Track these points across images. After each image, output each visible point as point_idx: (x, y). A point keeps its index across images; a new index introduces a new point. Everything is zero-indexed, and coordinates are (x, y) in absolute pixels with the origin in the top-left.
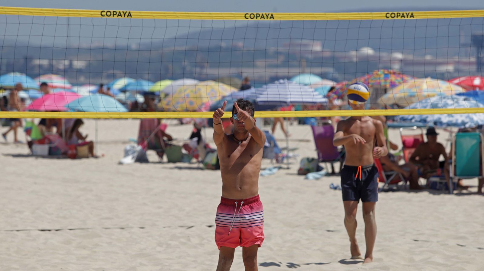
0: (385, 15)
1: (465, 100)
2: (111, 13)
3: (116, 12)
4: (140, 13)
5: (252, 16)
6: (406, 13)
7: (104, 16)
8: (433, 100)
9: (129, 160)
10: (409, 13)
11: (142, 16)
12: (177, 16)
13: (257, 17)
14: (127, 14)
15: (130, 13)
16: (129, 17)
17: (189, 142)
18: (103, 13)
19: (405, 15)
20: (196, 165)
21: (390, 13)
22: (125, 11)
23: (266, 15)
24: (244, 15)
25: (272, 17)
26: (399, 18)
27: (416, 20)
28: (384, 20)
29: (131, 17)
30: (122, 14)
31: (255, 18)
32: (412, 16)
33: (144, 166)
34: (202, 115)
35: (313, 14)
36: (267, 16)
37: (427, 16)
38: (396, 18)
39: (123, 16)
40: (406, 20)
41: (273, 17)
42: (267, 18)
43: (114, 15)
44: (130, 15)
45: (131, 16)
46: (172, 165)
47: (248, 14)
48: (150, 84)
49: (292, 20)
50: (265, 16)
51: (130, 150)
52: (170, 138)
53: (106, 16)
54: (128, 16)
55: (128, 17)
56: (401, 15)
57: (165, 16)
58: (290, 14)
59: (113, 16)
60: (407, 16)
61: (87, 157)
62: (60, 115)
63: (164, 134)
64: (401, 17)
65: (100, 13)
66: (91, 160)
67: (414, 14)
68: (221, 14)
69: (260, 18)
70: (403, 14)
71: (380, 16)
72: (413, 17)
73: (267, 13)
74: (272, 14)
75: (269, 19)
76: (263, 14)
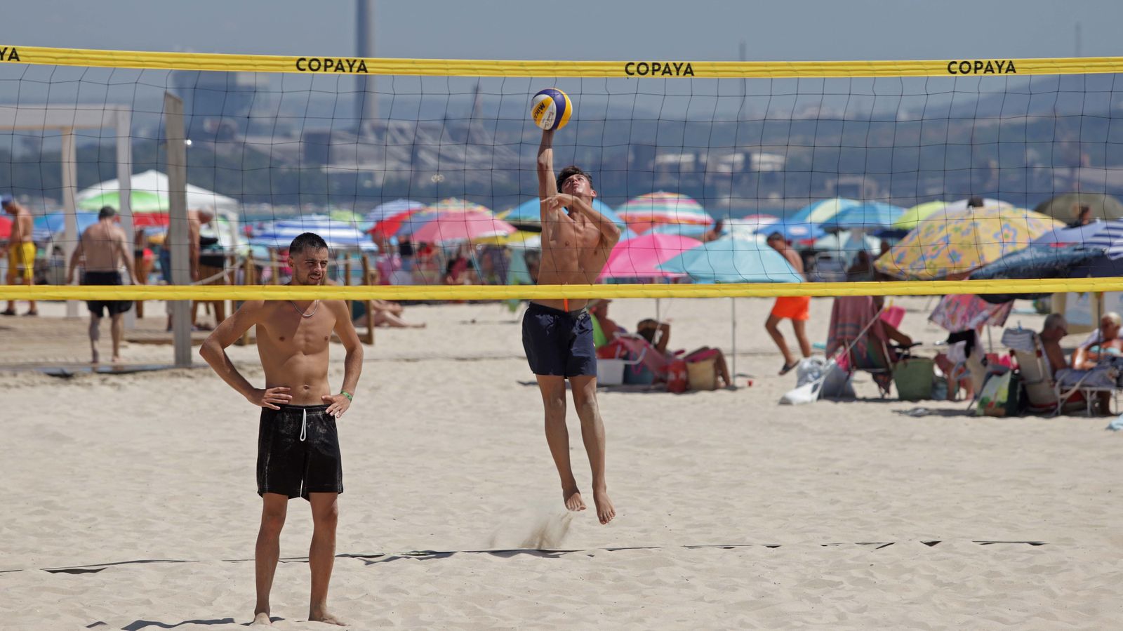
2: (648, 68)
3: (659, 65)
4: (712, 65)
5: (965, 67)
7: (632, 74)
9: (805, 394)
11: (716, 71)
12: (795, 71)
13: (976, 69)
14: (683, 68)
15: (689, 65)
16: (687, 75)
17: (946, 349)
18: (631, 68)
20: (963, 406)
22: (678, 63)
23: (998, 65)
24: (947, 67)
25: (1011, 68)
29: (693, 75)
30: (673, 68)
31: (972, 71)
33: (842, 406)
34: (853, 289)
35: (1108, 61)
36: (1000, 67)
39: (674, 73)
41: (1013, 67)
42: (1000, 72)
43: (654, 70)
44: (689, 71)
45: (691, 72)
46: (907, 406)
47: (955, 63)
48: (895, 211)
50: (995, 66)
51: (811, 371)
52: (906, 343)
53: (636, 73)
54: (686, 72)
55: (684, 75)
57: (769, 71)
58: (1052, 62)
59: (653, 74)
61: (715, 387)
62: (537, 292)
63: (891, 332)
65: (624, 68)
66: (722, 395)
68: (895, 64)
69: (983, 70)
73: (1000, 61)
74: (1011, 62)
75: (1003, 73)
76: (989, 62)
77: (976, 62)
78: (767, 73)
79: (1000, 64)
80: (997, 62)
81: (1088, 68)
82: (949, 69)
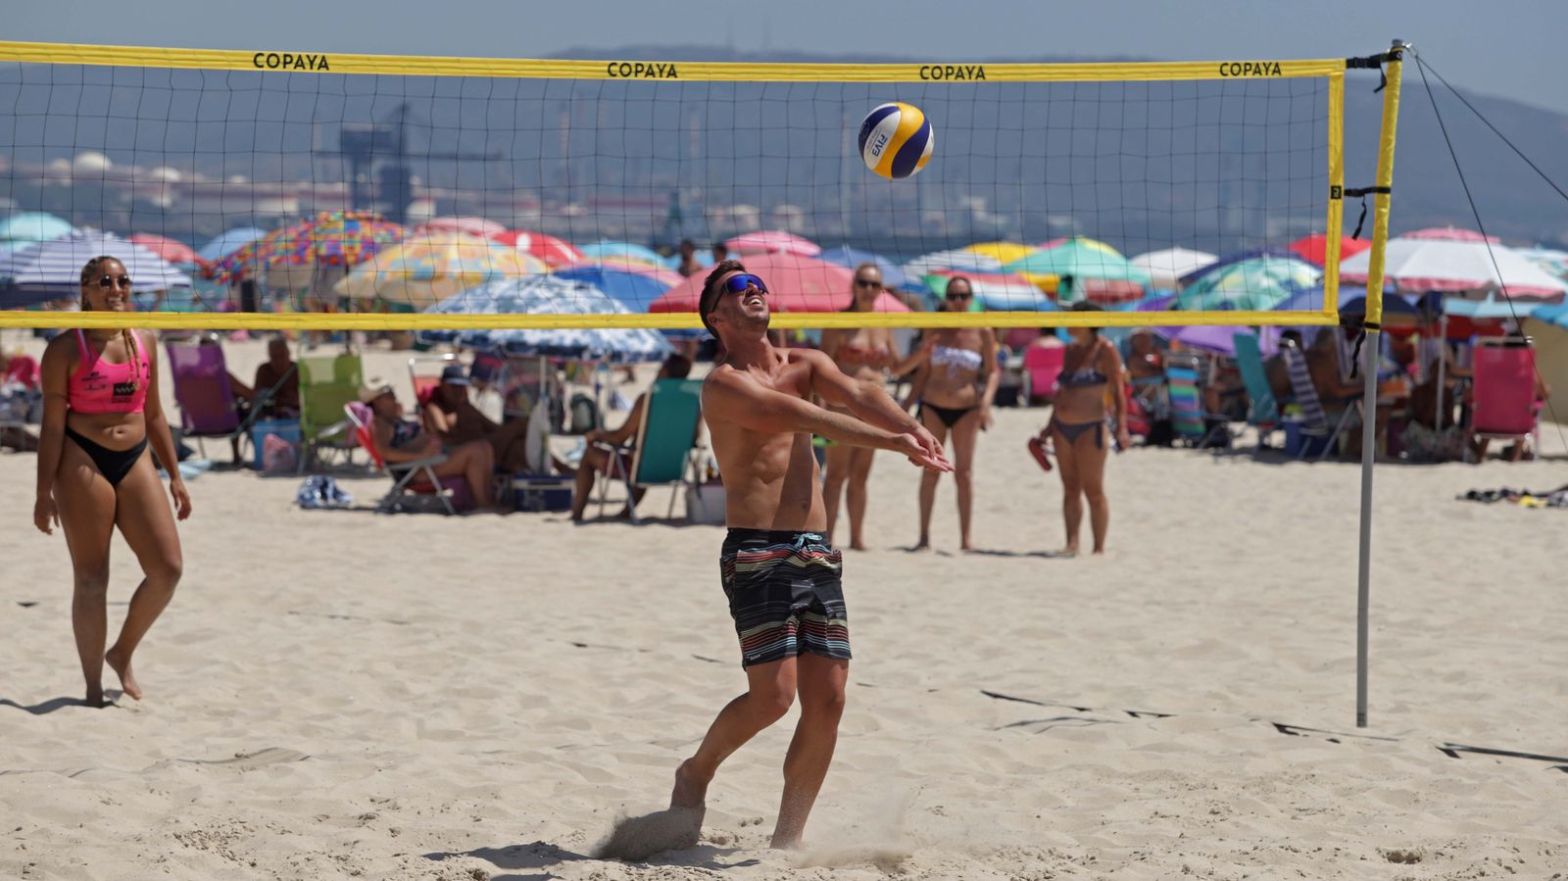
0: (606, 68)
1: (579, 288)
5: (273, 60)
6: (658, 65)
8: (500, 288)
10: (665, 65)
19: (656, 69)
21: (620, 62)
24: (253, 59)
25: (324, 64)
26: (641, 77)
27: (683, 82)
28: (604, 81)
32: (672, 73)
36: (312, 63)
37: (709, 73)
38: (632, 77)
40: (657, 82)
42: (311, 68)
49: (375, 73)
56: (646, 69)
58: (369, 59)
60: (661, 71)
64: (646, 76)
67: (676, 69)
69: (292, 65)
70: (650, 66)
71: (593, 70)
72: (674, 75)
73: (312, 55)
74: (324, 57)
75: (315, 70)
76: (300, 56)
77: (285, 56)
78: (46, 57)
79: (312, 59)
80: (308, 56)
81: (408, 69)
82: (255, 61)
